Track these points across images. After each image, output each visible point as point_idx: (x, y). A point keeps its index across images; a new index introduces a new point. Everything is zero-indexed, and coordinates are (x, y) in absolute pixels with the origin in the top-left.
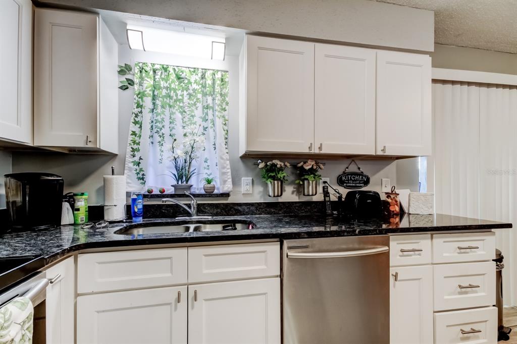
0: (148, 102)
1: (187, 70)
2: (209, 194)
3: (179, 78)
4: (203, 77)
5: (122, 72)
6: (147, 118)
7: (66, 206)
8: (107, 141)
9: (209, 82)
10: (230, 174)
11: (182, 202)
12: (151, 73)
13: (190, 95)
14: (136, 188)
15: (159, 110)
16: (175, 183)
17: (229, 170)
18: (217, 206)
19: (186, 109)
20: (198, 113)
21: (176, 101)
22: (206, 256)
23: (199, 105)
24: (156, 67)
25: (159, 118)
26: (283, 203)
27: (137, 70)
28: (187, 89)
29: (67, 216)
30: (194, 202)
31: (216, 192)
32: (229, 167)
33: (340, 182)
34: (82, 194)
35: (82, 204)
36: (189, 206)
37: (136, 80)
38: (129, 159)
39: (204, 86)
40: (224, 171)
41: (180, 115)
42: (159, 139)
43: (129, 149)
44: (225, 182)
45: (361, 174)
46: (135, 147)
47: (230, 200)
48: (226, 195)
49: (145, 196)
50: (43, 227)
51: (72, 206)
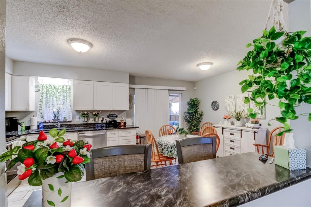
0: (45, 96)
1: (58, 86)
2: (65, 122)
3: (55, 88)
4: (63, 87)
5: (36, 87)
6: (44, 100)
7: (19, 126)
8: (32, 108)
9: (65, 89)
10: (71, 116)
11: (55, 124)
12: (46, 87)
13: (59, 93)
14: (41, 120)
15: (48, 97)
16: (53, 118)
17: (71, 115)
18: (67, 125)
19: (58, 97)
20: (62, 98)
21: (54, 95)
23: (62, 96)
24: (47, 85)
25: (48, 100)
26: (89, 124)
27: (41, 86)
28: (58, 91)
29: (19, 128)
30: (59, 124)
31: (67, 121)
32: (71, 113)
33: (108, 117)
34: (24, 122)
35: (24, 125)
36: (58, 125)
37: (41, 89)
38: (38, 112)
39: (63, 90)
40: (70, 115)
41: (55, 99)
42: (48, 106)
43: (38, 109)
44: (70, 118)
45: (115, 115)
46: (40, 108)
47: (72, 123)
48: (71, 122)
49: (43, 123)
50: (13, 131)
51: (21, 126)
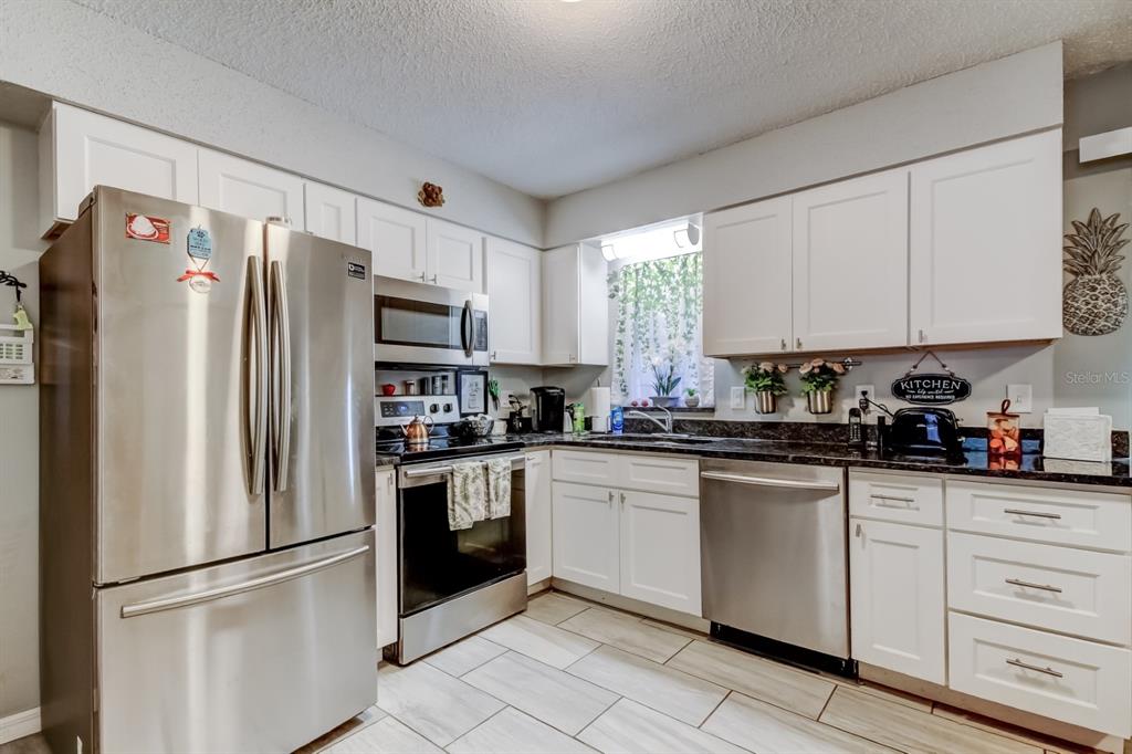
0: (630, 307)
1: (667, 261)
2: (692, 408)
3: (662, 272)
4: (684, 265)
5: (610, 281)
6: (629, 323)
7: (567, 415)
8: (587, 356)
9: (690, 270)
10: (712, 383)
11: (654, 418)
12: (634, 274)
13: (673, 289)
14: (619, 400)
15: (642, 314)
16: (655, 394)
17: (712, 378)
18: (699, 423)
19: (669, 307)
20: (681, 308)
21: (657, 300)
22: (634, 464)
23: (682, 300)
24: (638, 267)
25: (641, 322)
27: (622, 275)
28: (669, 283)
29: (568, 426)
30: (669, 417)
31: (700, 405)
32: (712, 374)
33: (898, 391)
34: (580, 406)
35: (579, 415)
36: (663, 421)
37: (621, 286)
38: (616, 370)
39: (686, 273)
40: (704, 379)
41: (664, 315)
42: (642, 346)
43: (616, 360)
44: (705, 393)
45: (950, 378)
46: (621, 357)
47: (717, 417)
48: (712, 410)
49: (626, 409)
51: (572, 415)
